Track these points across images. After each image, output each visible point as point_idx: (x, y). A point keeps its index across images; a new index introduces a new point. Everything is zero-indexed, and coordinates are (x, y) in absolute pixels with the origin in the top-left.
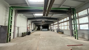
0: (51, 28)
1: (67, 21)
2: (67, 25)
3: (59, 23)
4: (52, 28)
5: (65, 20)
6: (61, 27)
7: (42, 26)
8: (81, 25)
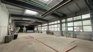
0: (37, 29)
1: (57, 24)
2: (57, 27)
3: (49, 25)
4: (39, 30)
5: (56, 22)
6: (51, 29)
7: (26, 27)
8: (68, 28)
